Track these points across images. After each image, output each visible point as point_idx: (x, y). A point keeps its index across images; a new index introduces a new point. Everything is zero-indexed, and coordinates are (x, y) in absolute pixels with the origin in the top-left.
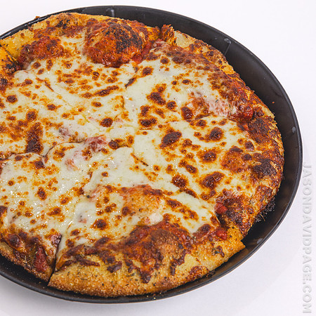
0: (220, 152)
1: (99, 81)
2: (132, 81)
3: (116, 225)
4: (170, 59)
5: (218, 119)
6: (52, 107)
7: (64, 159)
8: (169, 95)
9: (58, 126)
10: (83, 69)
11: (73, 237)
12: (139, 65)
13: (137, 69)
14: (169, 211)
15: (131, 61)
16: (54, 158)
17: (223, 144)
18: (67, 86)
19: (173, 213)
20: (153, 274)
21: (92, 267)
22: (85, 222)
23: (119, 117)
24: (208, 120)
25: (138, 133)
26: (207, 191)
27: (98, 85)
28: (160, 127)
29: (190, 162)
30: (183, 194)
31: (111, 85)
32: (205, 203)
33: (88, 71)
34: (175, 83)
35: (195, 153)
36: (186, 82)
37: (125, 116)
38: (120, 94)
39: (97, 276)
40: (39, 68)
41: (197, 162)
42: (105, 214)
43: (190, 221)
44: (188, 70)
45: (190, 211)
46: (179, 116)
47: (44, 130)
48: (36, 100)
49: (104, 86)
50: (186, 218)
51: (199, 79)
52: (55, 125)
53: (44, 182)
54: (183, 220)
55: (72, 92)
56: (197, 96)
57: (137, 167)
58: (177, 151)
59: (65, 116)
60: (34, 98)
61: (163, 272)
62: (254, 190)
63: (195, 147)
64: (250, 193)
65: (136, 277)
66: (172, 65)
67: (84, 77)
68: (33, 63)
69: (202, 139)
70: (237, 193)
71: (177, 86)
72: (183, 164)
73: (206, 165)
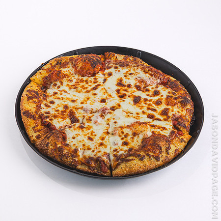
0: (162, 99)
1: (90, 84)
2: (105, 80)
3: (133, 141)
4: (118, 66)
5: (154, 86)
6: (73, 101)
7: (92, 121)
8: (126, 81)
9: (82, 108)
10: (79, 81)
11: (115, 153)
12: (105, 73)
13: (104, 75)
14: (153, 130)
15: (100, 72)
16: (87, 122)
17: (162, 96)
18: (75, 90)
19: (155, 130)
20: (160, 156)
21: (132, 161)
22: (117, 144)
23: (108, 97)
24: (150, 88)
25: (121, 102)
26: (165, 117)
27: (90, 86)
28: (129, 96)
29: (151, 107)
30: (155, 121)
31: (96, 84)
32: (167, 122)
33: (82, 81)
34: (125, 76)
35: (151, 103)
36: (131, 74)
37: (110, 96)
38: (103, 87)
39: (136, 164)
40: (57, 86)
41: (155, 107)
42: (125, 139)
43: (164, 131)
44: (129, 69)
45: (162, 127)
46: (136, 90)
47: (75, 111)
48: (64, 100)
49: (94, 86)
50: (162, 130)
51: (137, 71)
52: (80, 108)
55: (79, 92)
56: (139, 79)
57: (129, 116)
58: (143, 104)
59: (82, 103)
60: (63, 99)
62: (185, 111)
63: (150, 100)
64: (184, 113)
65: (153, 160)
66: (120, 69)
67: (81, 84)
68: (52, 84)
69: (151, 96)
70: (179, 115)
71: (127, 77)
72: (148, 109)
73: (159, 106)
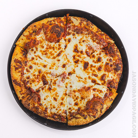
0: (102, 66)
2: (66, 47)
3: (81, 103)
4: (75, 33)
5: (98, 53)
6: (45, 66)
7: (57, 85)
8: (80, 48)
10: (48, 47)
11: (70, 110)
12: (66, 38)
16: (53, 85)
18: (46, 56)
19: (96, 93)
20: (96, 115)
21: (79, 119)
22: (71, 104)
23: (67, 63)
24: (95, 54)
25: (75, 67)
26: (103, 82)
27: (56, 52)
28: (81, 62)
30: (96, 85)
31: (60, 51)
32: (103, 86)
35: (95, 69)
37: (69, 61)
40: (34, 51)
41: (97, 72)
42: (76, 100)
43: (101, 94)
46: (86, 56)
47: (46, 76)
48: (39, 65)
51: (88, 39)
52: (49, 73)
53: (54, 95)
54: (99, 94)
55: (49, 58)
56: (89, 46)
58: (90, 71)
59: (50, 68)
61: (99, 113)
62: (116, 76)
67: (50, 50)
68: (31, 49)
71: (81, 44)
72: (93, 75)
73: (100, 72)
